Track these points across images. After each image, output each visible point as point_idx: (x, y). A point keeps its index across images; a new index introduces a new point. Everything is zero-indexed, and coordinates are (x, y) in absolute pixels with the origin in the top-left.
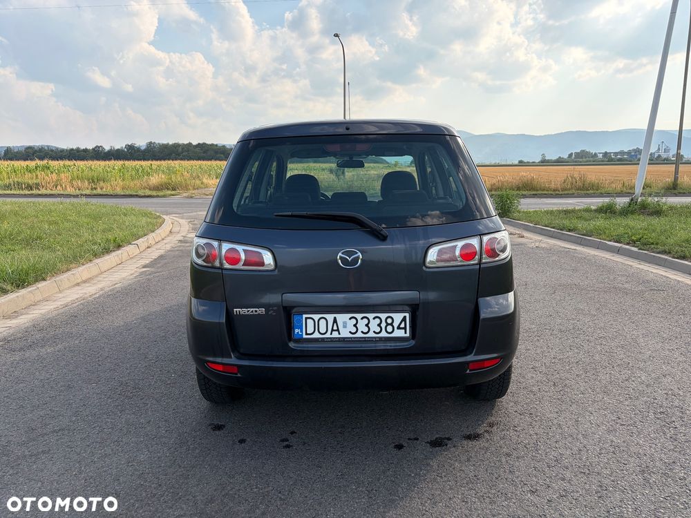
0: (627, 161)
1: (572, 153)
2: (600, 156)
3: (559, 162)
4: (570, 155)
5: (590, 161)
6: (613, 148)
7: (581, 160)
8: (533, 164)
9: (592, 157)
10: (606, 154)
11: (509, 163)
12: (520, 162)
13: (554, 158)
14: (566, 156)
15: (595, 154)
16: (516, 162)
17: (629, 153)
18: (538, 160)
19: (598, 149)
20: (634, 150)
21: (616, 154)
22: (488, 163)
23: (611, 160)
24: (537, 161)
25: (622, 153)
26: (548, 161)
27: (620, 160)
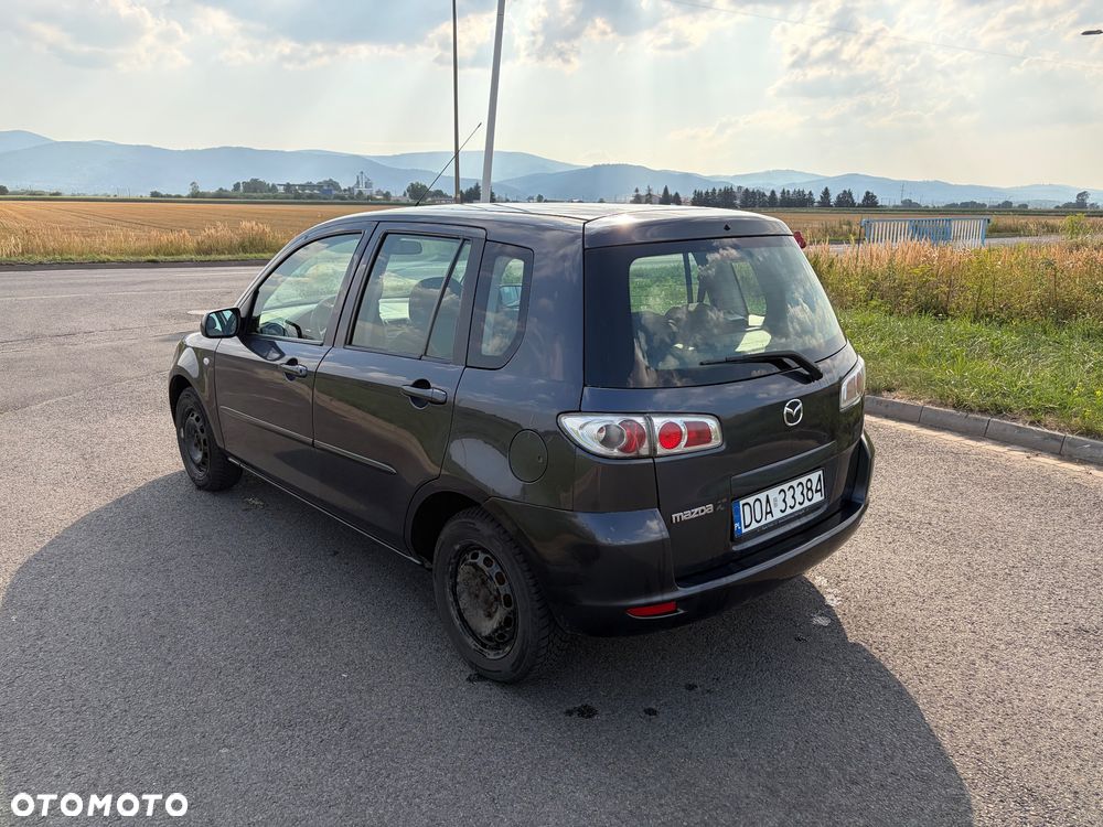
0: (320, 198)
1: (238, 183)
2: (281, 189)
3: (221, 196)
4: (237, 186)
5: (269, 197)
6: (297, 179)
7: (255, 194)
8: (177, 199)
9: (270, 190)
10: (288, 187)
11: (133, 196)
12: (155, 194)
13: (213, 190)
14: (230, 188)
15: (273, 186)
16: (147, 195)
17: (319, 186)
18: (186, 191)
19: (276, 178)
20: (326, 182)
21: (303, 187)
22: (90, 194)
23: (298, 196)
24: (185, 194)
25: (309, 186)
26: (203, 195)
27: (311, 196)
